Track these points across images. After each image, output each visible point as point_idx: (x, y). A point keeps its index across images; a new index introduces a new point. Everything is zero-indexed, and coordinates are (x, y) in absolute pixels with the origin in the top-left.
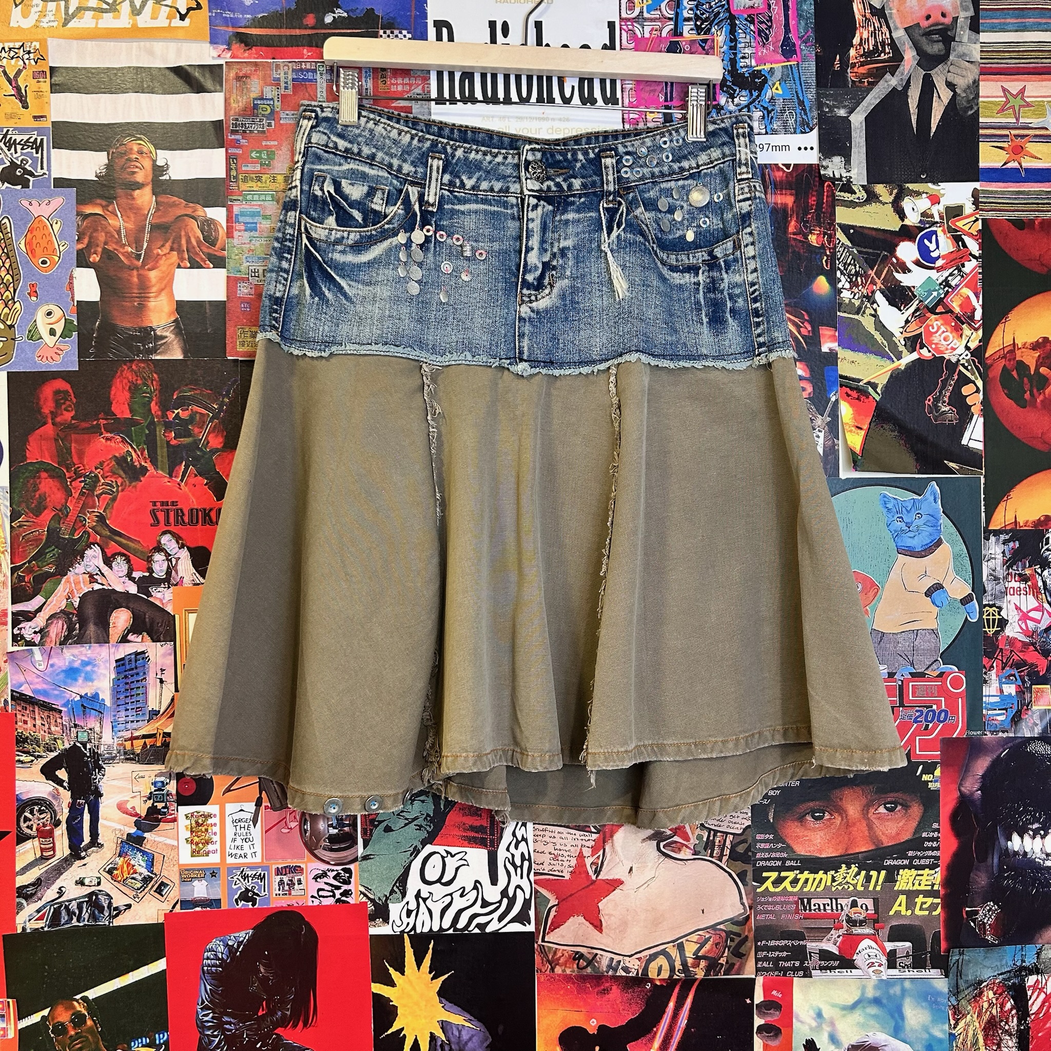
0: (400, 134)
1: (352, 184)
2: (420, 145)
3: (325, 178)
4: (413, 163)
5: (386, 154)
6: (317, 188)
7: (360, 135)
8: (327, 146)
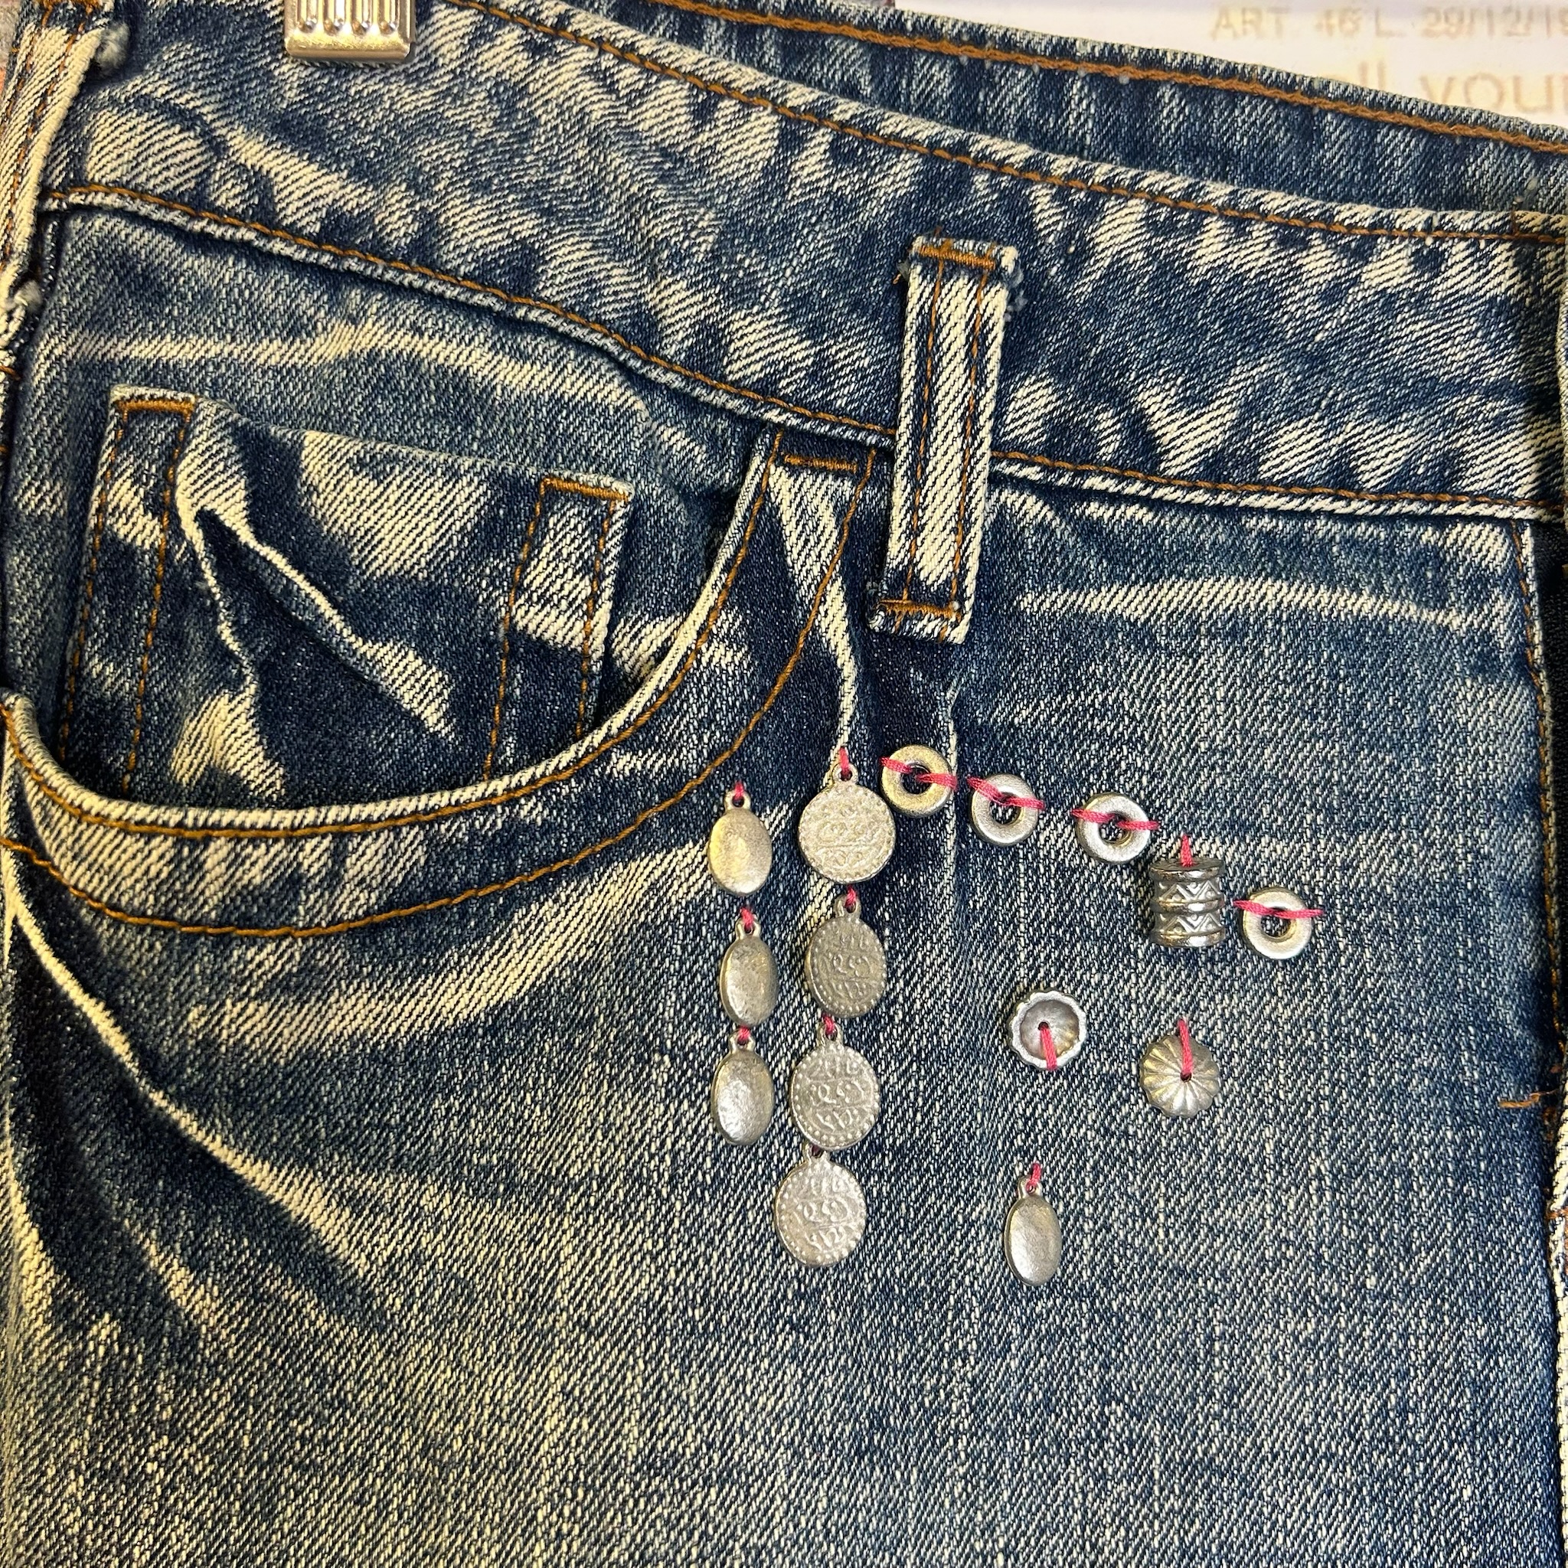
0: (703, 113)
1: (373, 467)
2: (846, 184)
3: (183, 425)
4: (797, 304)
5: (617, 248)
6: (124, 493)
7: (429, 125)
8: (198, 202)
